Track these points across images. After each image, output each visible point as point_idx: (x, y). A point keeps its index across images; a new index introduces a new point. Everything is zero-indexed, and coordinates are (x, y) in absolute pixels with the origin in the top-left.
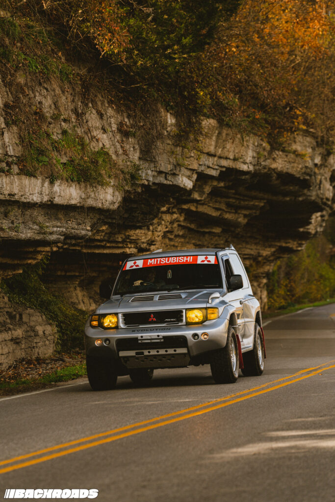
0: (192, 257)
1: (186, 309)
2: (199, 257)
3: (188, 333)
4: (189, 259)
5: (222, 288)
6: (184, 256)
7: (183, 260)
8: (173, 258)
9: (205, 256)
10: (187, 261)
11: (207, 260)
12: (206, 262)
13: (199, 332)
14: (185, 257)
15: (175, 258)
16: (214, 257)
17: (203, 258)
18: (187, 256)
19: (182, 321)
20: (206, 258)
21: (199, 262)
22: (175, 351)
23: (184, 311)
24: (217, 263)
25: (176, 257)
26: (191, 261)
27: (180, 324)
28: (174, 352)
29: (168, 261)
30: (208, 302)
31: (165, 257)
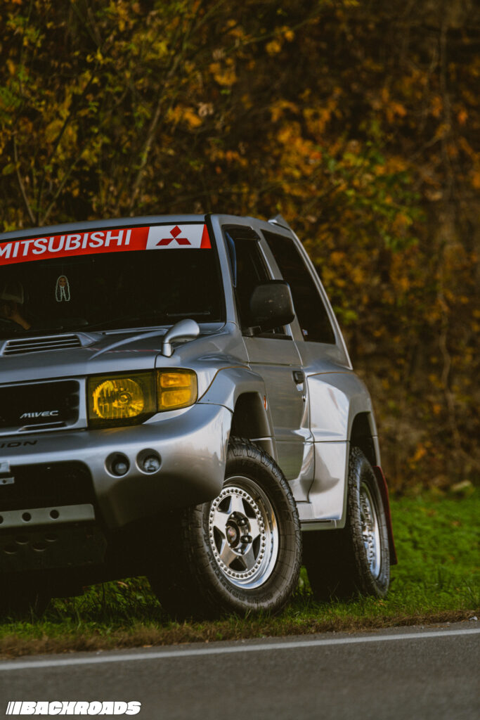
0: (129, 232)
1: (89, 377)
2: (152, 229)
3: (94, 455)
4: (120, 238)
5: (224, 319)
6: (104, 230)
7: (102, 241)
8: (69, 237)
9: (172, 227)
10: (113, 242)
11: (179, 236)
12: (174, 245)
13: (131, 449)
14: (109, 233)
15: (79, 237)
16: (202, 226)
17: (165, 232)
18: (115, 230)
19: (74, 416)
20: (176, 232)
21: (152, 244)
22: (55, 514)
23: (82, 383)
24: (208, 246)
25: (81, 232)
26: (127, 243)
27: (69, 427)
28: (52, 520)
29: (56, 245)
30: (162, 354)
31: (47, 236)
